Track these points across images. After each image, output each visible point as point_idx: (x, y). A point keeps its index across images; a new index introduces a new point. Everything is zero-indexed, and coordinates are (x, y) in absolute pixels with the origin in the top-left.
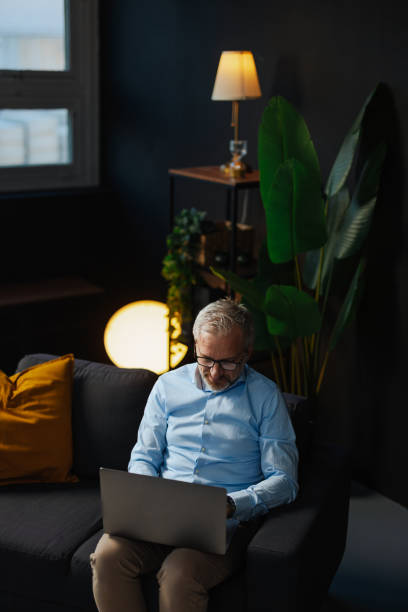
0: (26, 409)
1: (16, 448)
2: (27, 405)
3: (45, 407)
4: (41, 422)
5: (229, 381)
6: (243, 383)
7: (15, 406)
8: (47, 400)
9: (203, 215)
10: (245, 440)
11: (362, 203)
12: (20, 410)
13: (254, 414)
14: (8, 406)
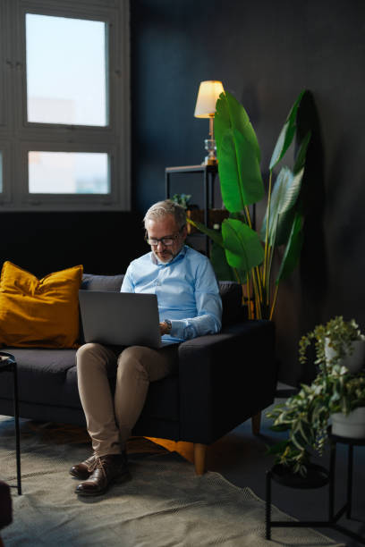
0: (48, 295)
1: (38, 319)
2: (48, 293)
3: (59, 294)
4: (56, 303)
5: (171, 254)
6: (182, 257)
7: (39, 294)
8: (62, 290)
9: (188, 197)
10: (183, 293)
11: (295, 172)
12: (43, 296)
13: (191, 275)
14: (35, 293)
